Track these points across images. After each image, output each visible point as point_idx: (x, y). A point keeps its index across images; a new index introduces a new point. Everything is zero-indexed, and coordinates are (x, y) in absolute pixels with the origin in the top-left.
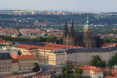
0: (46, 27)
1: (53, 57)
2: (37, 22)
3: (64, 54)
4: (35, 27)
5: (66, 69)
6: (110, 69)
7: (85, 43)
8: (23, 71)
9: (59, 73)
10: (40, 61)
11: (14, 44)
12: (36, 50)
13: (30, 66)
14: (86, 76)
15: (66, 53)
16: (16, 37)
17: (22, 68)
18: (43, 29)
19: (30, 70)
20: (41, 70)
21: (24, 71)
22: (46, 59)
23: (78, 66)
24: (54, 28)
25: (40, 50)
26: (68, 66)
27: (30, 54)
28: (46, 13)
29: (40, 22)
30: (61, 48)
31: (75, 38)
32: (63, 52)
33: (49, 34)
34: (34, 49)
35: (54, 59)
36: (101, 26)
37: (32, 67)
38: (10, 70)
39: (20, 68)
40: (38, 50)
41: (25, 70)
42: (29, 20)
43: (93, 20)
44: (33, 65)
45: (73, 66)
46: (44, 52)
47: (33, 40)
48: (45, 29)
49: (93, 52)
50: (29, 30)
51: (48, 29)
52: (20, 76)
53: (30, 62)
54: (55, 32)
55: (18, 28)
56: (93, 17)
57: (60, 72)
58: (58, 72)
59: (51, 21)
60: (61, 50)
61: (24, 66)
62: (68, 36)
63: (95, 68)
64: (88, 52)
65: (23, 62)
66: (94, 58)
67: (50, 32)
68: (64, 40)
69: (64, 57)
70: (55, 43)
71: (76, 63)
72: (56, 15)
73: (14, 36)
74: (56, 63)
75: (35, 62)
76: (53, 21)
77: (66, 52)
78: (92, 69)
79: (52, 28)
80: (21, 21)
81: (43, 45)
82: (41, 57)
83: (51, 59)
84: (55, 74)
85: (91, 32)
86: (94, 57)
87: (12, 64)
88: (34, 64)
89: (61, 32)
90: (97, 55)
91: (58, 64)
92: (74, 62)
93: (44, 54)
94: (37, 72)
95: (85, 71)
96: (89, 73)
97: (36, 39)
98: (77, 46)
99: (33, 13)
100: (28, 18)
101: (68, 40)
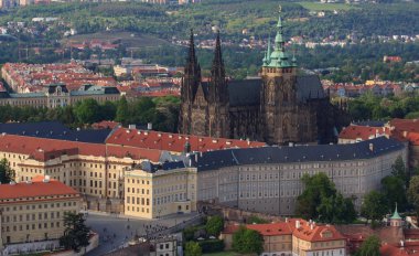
0: (110, 54)
1: (141, 186)
2: (73, 32)
3: (188, 173)
4: (67, 56)
5: (197, 234)
6: (374, 227)
7: (270, 126)
8: (20, 246)
9: (168, 250)
10: (88, 203)
12: (72, 157)
13: (49, 225)
15: (195, 169)
17: (16, 236)
18: (97, 62)
19: (50, 243)
20: (94, 241)
21: (25, 248)
22: (111, 195)
23: (245, 221)
24: (142, 56)
25: (88, 158)
26: (204, 222)
27: (47, 177)
29: (86, 32)
30: (175, 146)
31: (231, 106)
32: (180, 164)
33: (124, 84)
34: (64, 153)
35: (145, 196)
36: (334, 44)
37: (58, 232)
39: (8, 238)
40: (82, 157)
41: (29, 246)
42: (41, 28)
43: (303, 20)
44: (61, 223)
45: (224, 220)
46: (103, 166)
47: (59, 117)
48: (105, 63)
49: (302, 161)
50: (39, 69)
51: (119, 63)
53: (49, 210)
54: (145, 74)
56: (302, 8)
57: (171, 248)
58: (162, 247)
59: (130, 29)
60: (174, 155)
61: (24, 227)
62: (200, 97)
63: (311, 225)
64: (284, 162)
65: (18, 212)
66: (307, 184)
67: (127, 77)
68: (186, 114)
69: (186, 186)
70: (149, 126)
71: (236, 207)
72: (149, 5)
74: (154, 210)
75: (67, 209)
76: (140, 27)
77: (194, 164)
78: (299, 230)
79: (135, 57)
80: (9, 31)
81: (100, 137)
82: (94, 188)
83: (136, 195)
84: (152, 255)
85: (295, 80)
86: (308, 180)
88: (66, 220)
89: (170, 75)
90: (321, 174)
91: (164, 213)
92: (226, 206)
93: (103, 175)
94: (77, 250)
95: (272, 238)
96: (291, 248)
97: (70, 110)
98: (240, 135)
100: (35, 19)
101: (203, 115)
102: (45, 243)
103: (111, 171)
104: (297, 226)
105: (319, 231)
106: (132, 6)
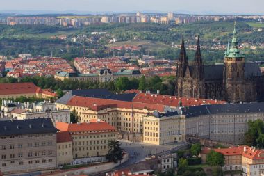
0: (136, 53)
1: (153, 126)
2: (114, 41)
3: (180, 119)
4: (111, 54)
5: (185, 154)
7: (229, 92)
8: (83, 159)
9: (168, 163)
10: (122, 135)
11: (61, 95)
12: (114, 109)
13: (100, 148)
14: (233, 169)
15: (185, 116)
16: (66, 79)
17: (80, 154)
18: (128, 57)
19: (100, 158)
20: (125, 157)
21: (86, 160)
22: (136, 132)
23: (213, 147)
24: (155, 54)
25: (123, 109)
26: (189, 147)
27: (99, 120)
28: (136, 19)
29: (122, 40)
30: (173, 103)
31: (206, 80)
32: (176, 113)
33: (144, 69)
34: (109, 106)
35: (155, 132)
37: (105, 151)
38: (53, 158)
39: (76, 154)
40: (119, 109)
41: (88, 159)
42: (96, 38)
43: (249, 33)
44: (107, 147)
45: (201, 146)
46: (131, 115)
47: (106, 86)
48: (133, 58)
49: (248, 112)
50: (95, 61)
51: (141, 58)
52: (77, 172)
53: (100, 139)
54: (156, 64)
55: (69, 55)
56: (248, 26)
57: (170, 162)
58: (165, 161)
59: (148, 39)
60: (172, 109)
61: (85, 149)
62: (188, 75)
63: (253, 150)
64: (237, 113)
65: (82, 140)
66: (251, 125)
67: (146, 66)
68: (179, 85)
69: (179, 126)
70: (158, 92)
71: (209, 139)
72: (159, 24)
73: (61, 77)
74: (160, 140)
75: (110, 138)
76: (153, 38)
77: (184, 113)
78: (246, 152)
79: (150, 55)
80: (78, 40)
81: (129, 98)
82: (126, 127)
83: (150, 131)
84: (159, 165)
85: (244, 65)
86: (251, 123)
87: (58, 144)
88: (109, 145)
89: (171, 64)
90: (259, 120)
91: (167, 141)
92: (203, 138)
93: (131, 120)
94: (115, 162)
95: (230, 157)
96: (241, 163)
97: (112, 83)
98: (211, 97)
99: (104, 20)
100: (93, 33)
101: (189, 85)
102: (97, 158)
103: (136, 117)
104: (245, 150)
105: (257, 153)
106: (149, 25)
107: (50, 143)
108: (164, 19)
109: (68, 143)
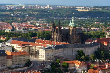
1: (42, 53)
2: (28, 15)
3: (53, 50)
4: (26, 20)
5: (55, 63)
6: (93, 62)
7: (70, 39)
10: (31, 56)
11: (8, 39)
12: (28, 46)
13: (23, 61)
14: (72, 69)
15: (54, 49)
16: (10, 32)
17: (16, 63)
18: (33, 22)
20: (32, 65)
21: (17, 66)
22: (36, 54)
23: (65, 60)
24: (43, 21)
26: (56, 60)
28: (36, 7)
29: (31, 15)
30: (50, 43)
31: (62, 35)
32: (51, 48)
33: (39, 28)
34: (26, 45)
35: (43, 55)
36: (84, 19)
37: (25, 63)
38: (5, 65)
39: (14, 64)
42: (21, 14)
43: (77, 13)
45: (60, 60)
46: (34, 48)
49: (78, 47)
50: (20, 24)
52: (14, 70)
53: (23, 58)
54: (43, 25)
55: (11, 21)
57: (49, 66)
58: (47, 66)
60: (49, 46)
61: (17, 61)
62: (55, 33)
63: (79, 62)
65: (16, 58)
67: (39, 26)
68: (52, 36)
69: (52, 52)
70: (44, 39)
71: (63, 57)
72: (44, 9)
73: (8, 31)
74: (45, 58)
75: (27, 57)
79: (41, 21)
80: (14, 15)
81: (33, 41)
82: (32, 52)
84: (45, 68)
85: (76, 29)
86: (78, 52)
87: (7, 60)
88: (26, 60)
90: (81, 50)
92: (61, 57)
93: (34, 50)
94: (29, 67)
95: (71, 64)
96: (75, 67)
97: (27, 34)
98: (64, 42)
99: (23, 7)
100: (19, 12)
101: (56, 37)
102: (22, 65)
103: (36, 49)
104: (76, 62)
105: (81, 63)
106: (40, 10)
107: (4, 59)
108: (46, 7)
109: (11, 59)
